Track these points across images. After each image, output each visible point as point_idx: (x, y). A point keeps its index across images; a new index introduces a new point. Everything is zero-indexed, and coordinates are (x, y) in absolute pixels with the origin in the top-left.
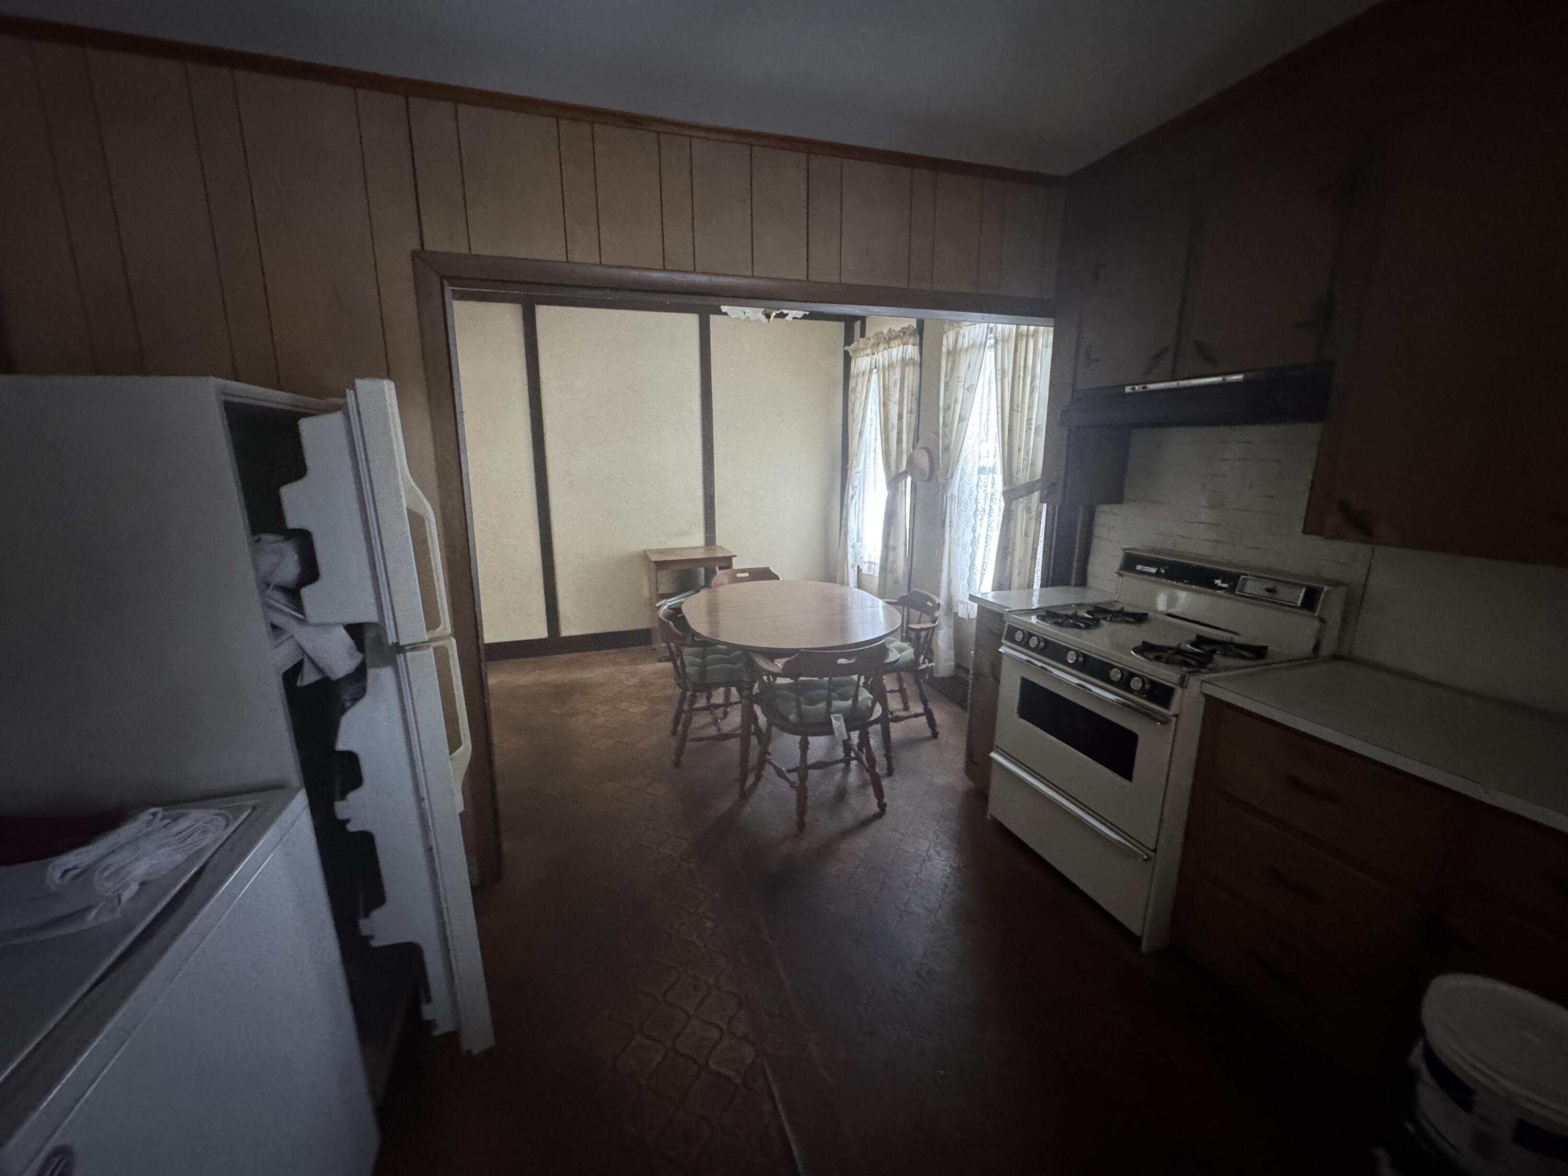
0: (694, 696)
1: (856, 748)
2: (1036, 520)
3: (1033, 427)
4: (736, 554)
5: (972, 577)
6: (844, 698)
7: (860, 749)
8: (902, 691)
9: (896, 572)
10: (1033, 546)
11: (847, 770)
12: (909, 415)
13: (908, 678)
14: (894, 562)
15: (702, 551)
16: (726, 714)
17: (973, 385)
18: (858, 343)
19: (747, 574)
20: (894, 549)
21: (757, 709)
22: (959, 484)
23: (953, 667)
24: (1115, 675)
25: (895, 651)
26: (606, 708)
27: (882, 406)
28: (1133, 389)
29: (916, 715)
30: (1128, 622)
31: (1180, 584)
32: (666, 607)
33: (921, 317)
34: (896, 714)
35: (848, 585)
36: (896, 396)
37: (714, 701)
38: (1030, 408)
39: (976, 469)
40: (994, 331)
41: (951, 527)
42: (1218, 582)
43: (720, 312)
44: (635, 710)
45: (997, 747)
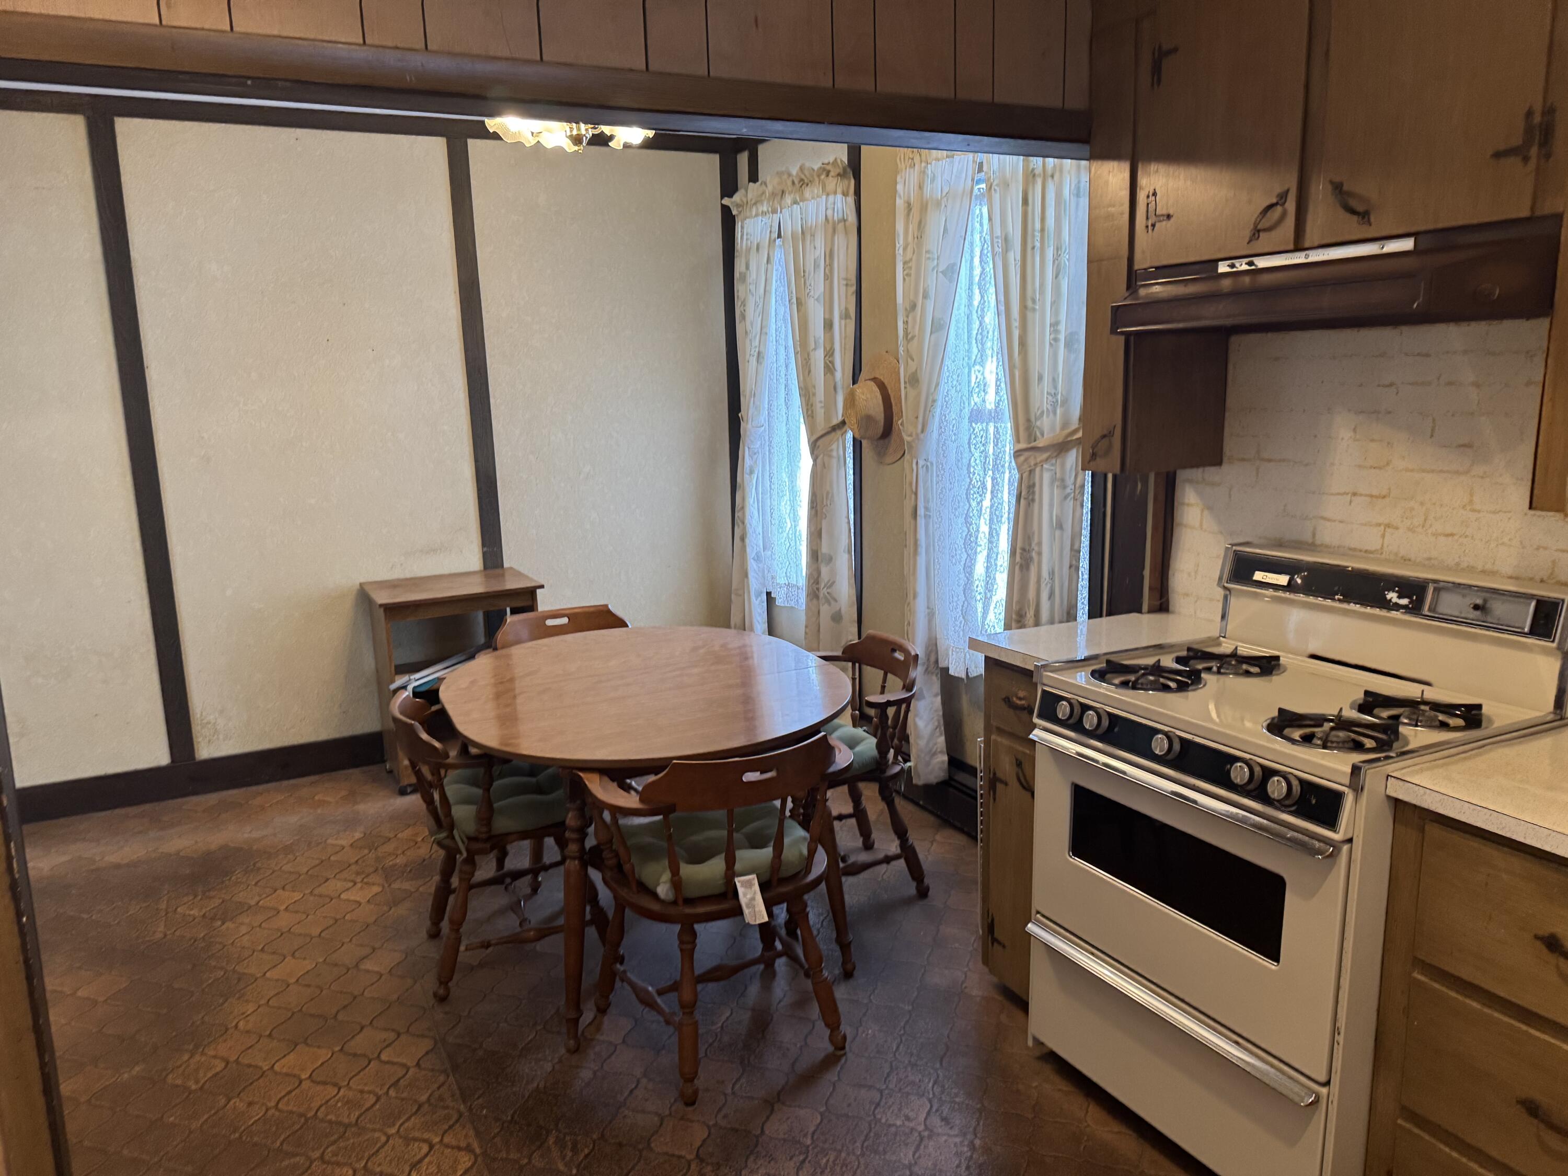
0: (470, 861)
1: (783, 932)
2: (1075, 499)
3: (1062, 337)
4: (542, 582)
5: (969, 604)
6: (756, 843)
7: (791, 933)
8: (859, 814)
9: (836, 600)
10: (1072, 545)
11: (769, 973)
12: (843, 322)
13: (869, 792)
14: (831, 584)
15: (479, 579)
16: (535, 888)
17: (954, 264)
18: (747, 192)
19: (565, 620)
20: (830, 559)
21: (595, 876)
22: (938, 441)
23: (946, 765)
24: (1239, 774)
25: (844, 748)
26: (297, 896)
27: (795, 307)
28: (1233, 266)
29: (888, 860)
30: (1248, 673)
31: (1329, 602)
32: (408, 693)
33: (856, 141)
34: (852, 859)
35: (752, 630)
36: (818, 285)
37: (511, 864)
38: (1055, 303)
39: (966, 412)
40: (985, 168)
41: (927, 517)
42: (1392, 596)
43: (484, 134)
44: (354, 895)
45: (1038, 912)
